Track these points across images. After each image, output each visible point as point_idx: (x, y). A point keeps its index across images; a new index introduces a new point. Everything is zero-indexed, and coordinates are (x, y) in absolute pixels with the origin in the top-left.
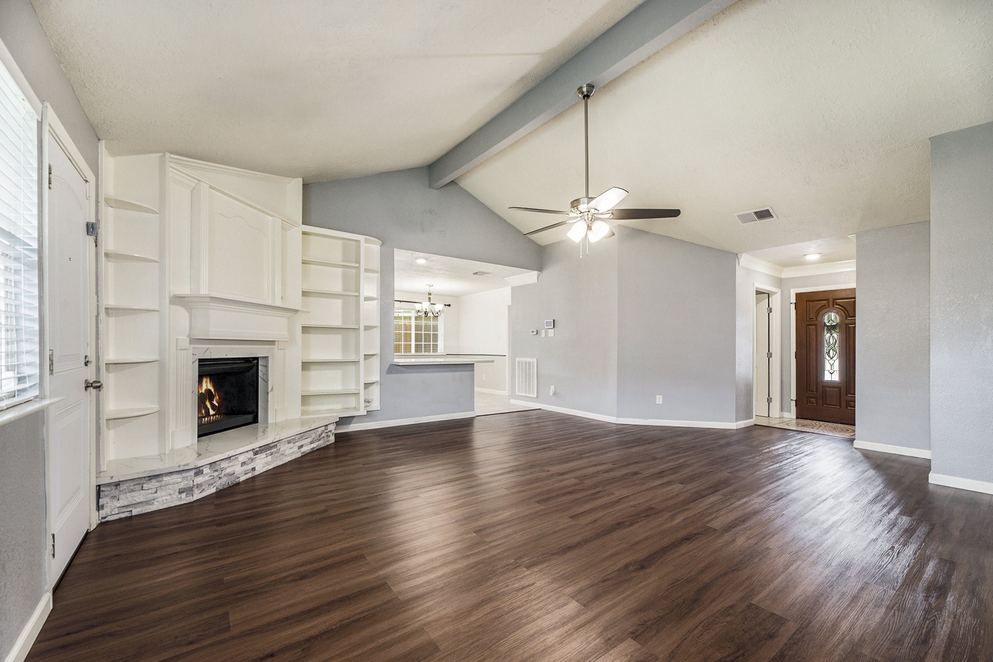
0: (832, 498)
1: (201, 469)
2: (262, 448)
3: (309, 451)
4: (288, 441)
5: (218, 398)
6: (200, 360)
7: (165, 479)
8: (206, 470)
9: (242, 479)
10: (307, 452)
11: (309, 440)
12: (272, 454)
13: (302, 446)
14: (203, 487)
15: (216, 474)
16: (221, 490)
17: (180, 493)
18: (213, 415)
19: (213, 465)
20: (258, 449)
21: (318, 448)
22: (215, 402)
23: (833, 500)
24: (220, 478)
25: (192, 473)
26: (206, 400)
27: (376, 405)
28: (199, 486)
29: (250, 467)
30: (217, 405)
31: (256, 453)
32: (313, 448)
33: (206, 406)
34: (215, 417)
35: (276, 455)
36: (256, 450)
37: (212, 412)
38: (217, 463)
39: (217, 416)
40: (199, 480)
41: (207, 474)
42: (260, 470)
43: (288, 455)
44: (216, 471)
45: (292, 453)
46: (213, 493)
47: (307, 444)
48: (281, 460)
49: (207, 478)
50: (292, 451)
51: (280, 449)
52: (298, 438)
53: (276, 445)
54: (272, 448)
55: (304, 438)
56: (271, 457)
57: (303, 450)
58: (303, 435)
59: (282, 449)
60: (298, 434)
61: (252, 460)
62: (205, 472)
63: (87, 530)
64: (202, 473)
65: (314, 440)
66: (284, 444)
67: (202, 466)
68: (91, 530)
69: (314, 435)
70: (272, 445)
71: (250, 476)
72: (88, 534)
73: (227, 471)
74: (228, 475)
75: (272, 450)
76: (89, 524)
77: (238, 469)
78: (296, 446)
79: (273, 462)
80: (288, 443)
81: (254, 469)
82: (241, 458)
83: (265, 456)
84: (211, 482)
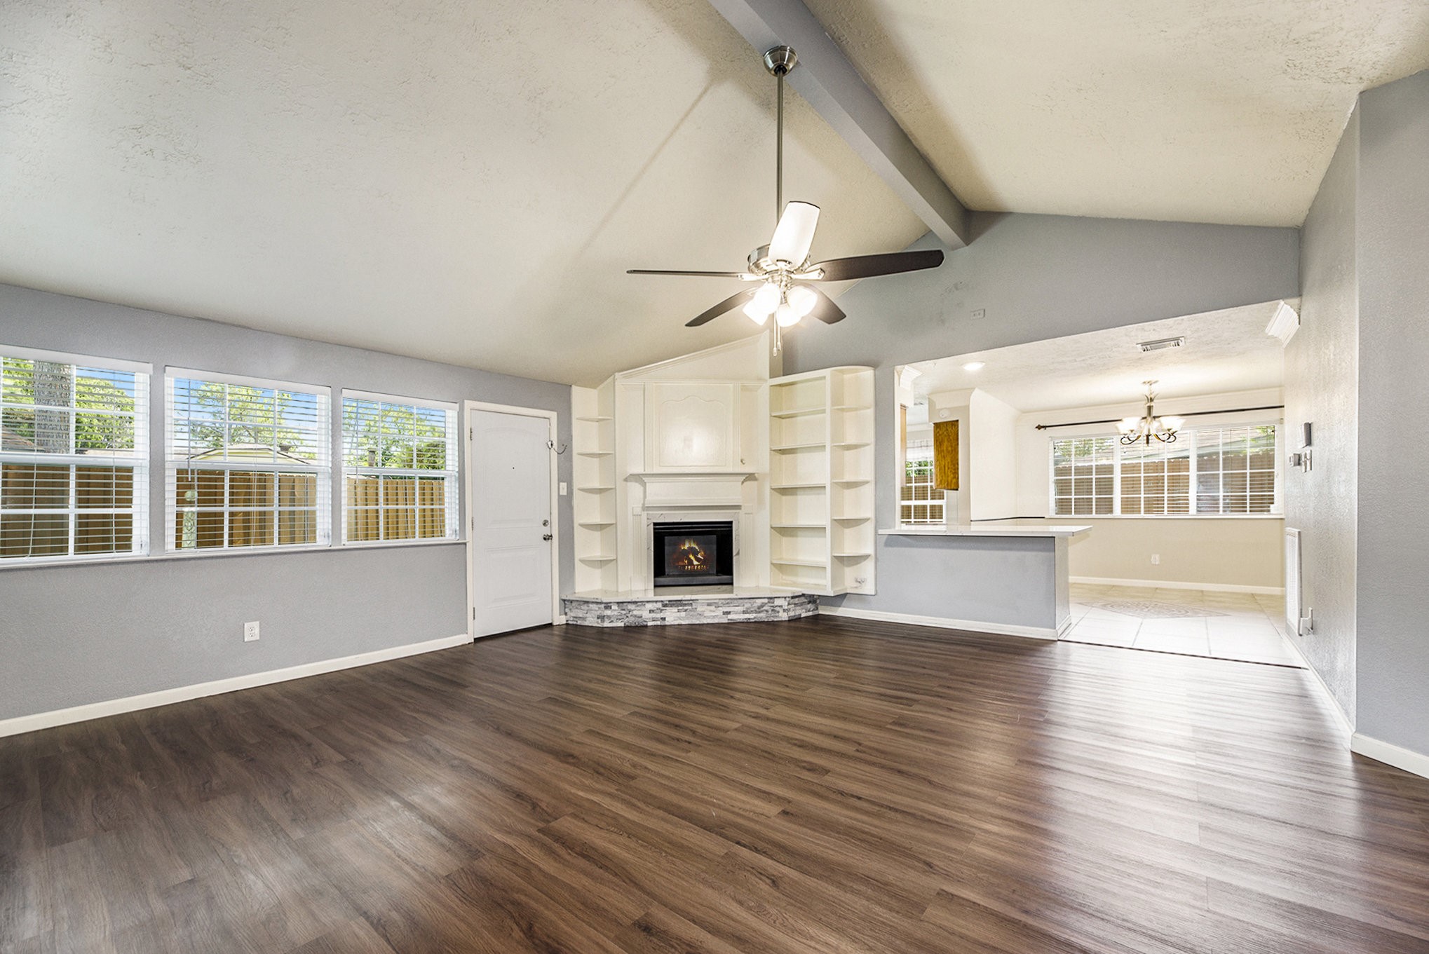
1: (609, 605)
2: (672, 603)
3: (741, 621)
5: (703, 553)
6: (655, 524)
7: (591, 605)
8: (614, 607)
9: (650, 624)
10: (738, 621)
11: (741, 609)
12: (686, 610)
13: (729, 613)
14: (612, 619)
15: (624, 612)
16: (628, 626)
17: (598, 618)
19: (621, 605)
20: (667, 602)
21: (756, 620)
24: (627, 617)
25: (603, 606)
27: (869, 589)
28: (609, 617)
29: (659, 616)
31: (665, 605)
32: (749, 619)
35: (692, 613)
36: (665, 602)
38: (625, 604)
40: (608, 612)
41: (615, 610)
42: (669, 621)
43: (709, 617)
44: (624, 610)
45: (714, 617)
46: (621, 627)
47: (736, 613)
48: (698, 619)
49: (616, 613)
50: (713, 614)
51: (696, 608)
52: (722, 603)
53: (691, 604)
54: (685, 605)
55: (732, 605)
56: (683, 614)
57: (730, 617)
58: (729, 601)
59: (700, 609)
60: (723, 599)
61: (661, 611)
62: (613, 607)
63: (550, 622)
64: (611, 608)
65: (749, 611)
66: (702, 605)
67: (611, 603)
68: (555, 624)
69: (749, 605)
70: (684, 602)
71: (659, 623)
72: (550, 625)
73: (635, 613)
74: (636, 616)
75: (686, 608)
76: (552, 620)
77: (645, 614)
78: (720, 610)
79: (688, 618)
80: (706, 607)
81: (664, 619)
82: (649, 606)
83: (677, 610)
84: (619, 617)
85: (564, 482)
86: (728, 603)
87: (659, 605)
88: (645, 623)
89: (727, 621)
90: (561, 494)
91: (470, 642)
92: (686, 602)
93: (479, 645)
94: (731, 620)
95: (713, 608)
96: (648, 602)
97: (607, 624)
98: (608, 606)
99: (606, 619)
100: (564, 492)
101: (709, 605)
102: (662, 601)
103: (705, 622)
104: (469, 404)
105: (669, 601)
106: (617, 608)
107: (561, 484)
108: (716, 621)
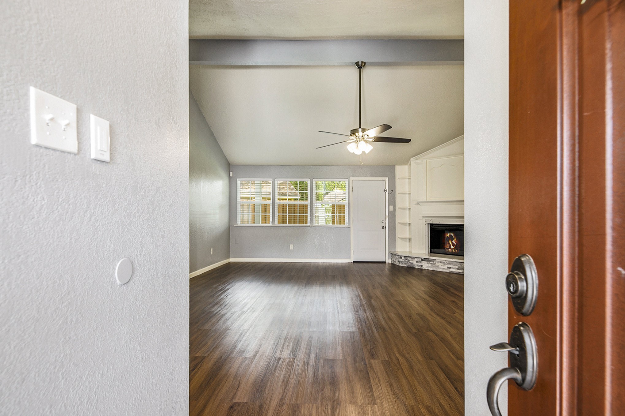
0: (244, 312)
2: (425, 259)
4: (440, 262)
5: (456, 239)
6: (430, 224)
9: (416, 267)
13: (450, 268)
16: (408, 267)
17: (398, 262)
18: (453, 249)
19: (405, 257)
22: (454, 242)
23: (244, 311)
24: (408, 263)
25: (399, 257)
26: (449, 240)
29: (420, 264)
30: (455, 244)
31: (422, 260)
33: (450, 243)
34: (454, 250)
37: (452, 247)
39: (455, 250)
42: (424, 267)
43: (441, 268)
44: (406, 260)
45: (443, 269)
46: (405, 267)
47: (454, 268)
48: (436, 268)
49: (404, 261)
50: (443, 267)
51: (435, 264)
52: (447, 263)
53: (433, 261)
54: (431, 261)
55: (451, 264)
56: (430, 265)
57: (450, 270)
58: (450, 262)
59: (437, 264)
60: (447, 261)
61: (421, 262)
62: (403, 258)
63: (385, 261)
64: (402, 258)
65: (460, 268)
66: (438, 262)
67: (402, 256)
68: (386, 262)
69: (460, 266)
70: (430, 260)
71: (420, 267)
72: (385, 262)
73: (411, 261)
74: (411, 263)
75: (431, 262)
76: (386, 260)
77: (415, 263)
78: (446, 266)
79: (432, 267)
80: (440, 263)
81: (422, 266)
82: (416, 259)
83: (427, 263)
84: (405, 262)
85: (391, 205)
86: (449, 263)
87: (420, 260)
88: (414, 267)
89: (449, 272)
90: (390, 210)
91: (351, 262)
92: (431, 260)
93: (355, 264)
94: (451, 271)
95: (442, 264)
96: (416, 258)
97: (400, 265)
98: (401, 258)
99: (400, 263)
100: (391, 209)
101: (441, 262)
102: (421, 258)
103: (439, 270)
104: (352, 178)
105: (424, 258)
106: (404, 259)
107: (390, 206)
108: (444, 271)
